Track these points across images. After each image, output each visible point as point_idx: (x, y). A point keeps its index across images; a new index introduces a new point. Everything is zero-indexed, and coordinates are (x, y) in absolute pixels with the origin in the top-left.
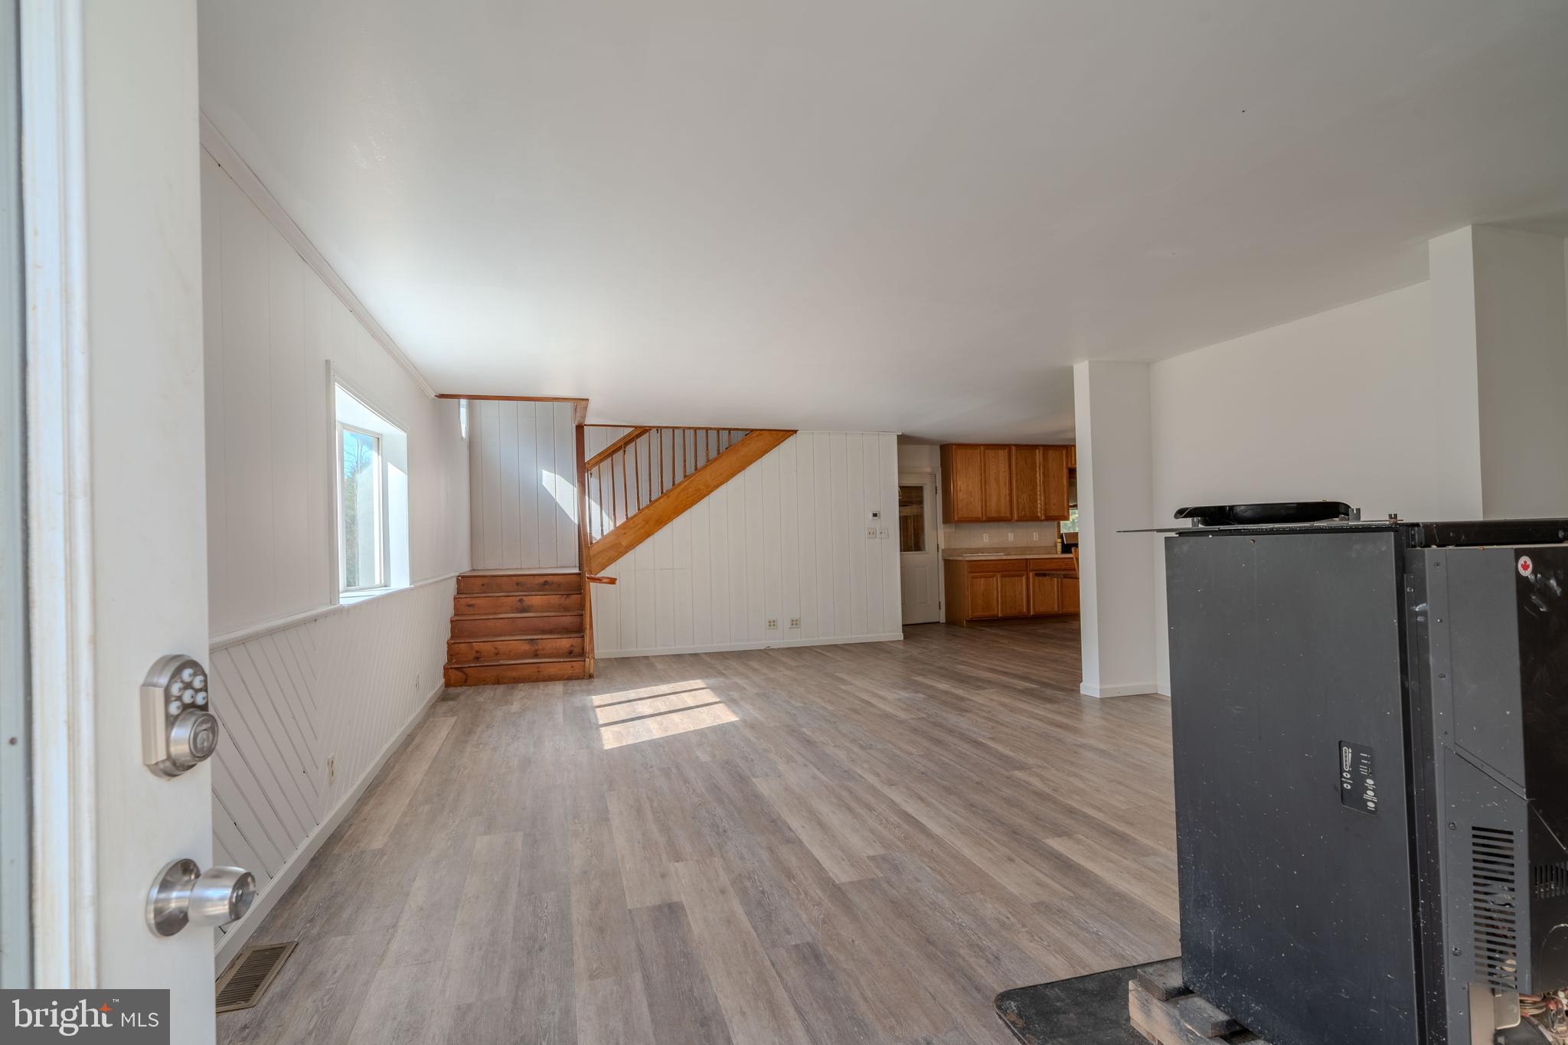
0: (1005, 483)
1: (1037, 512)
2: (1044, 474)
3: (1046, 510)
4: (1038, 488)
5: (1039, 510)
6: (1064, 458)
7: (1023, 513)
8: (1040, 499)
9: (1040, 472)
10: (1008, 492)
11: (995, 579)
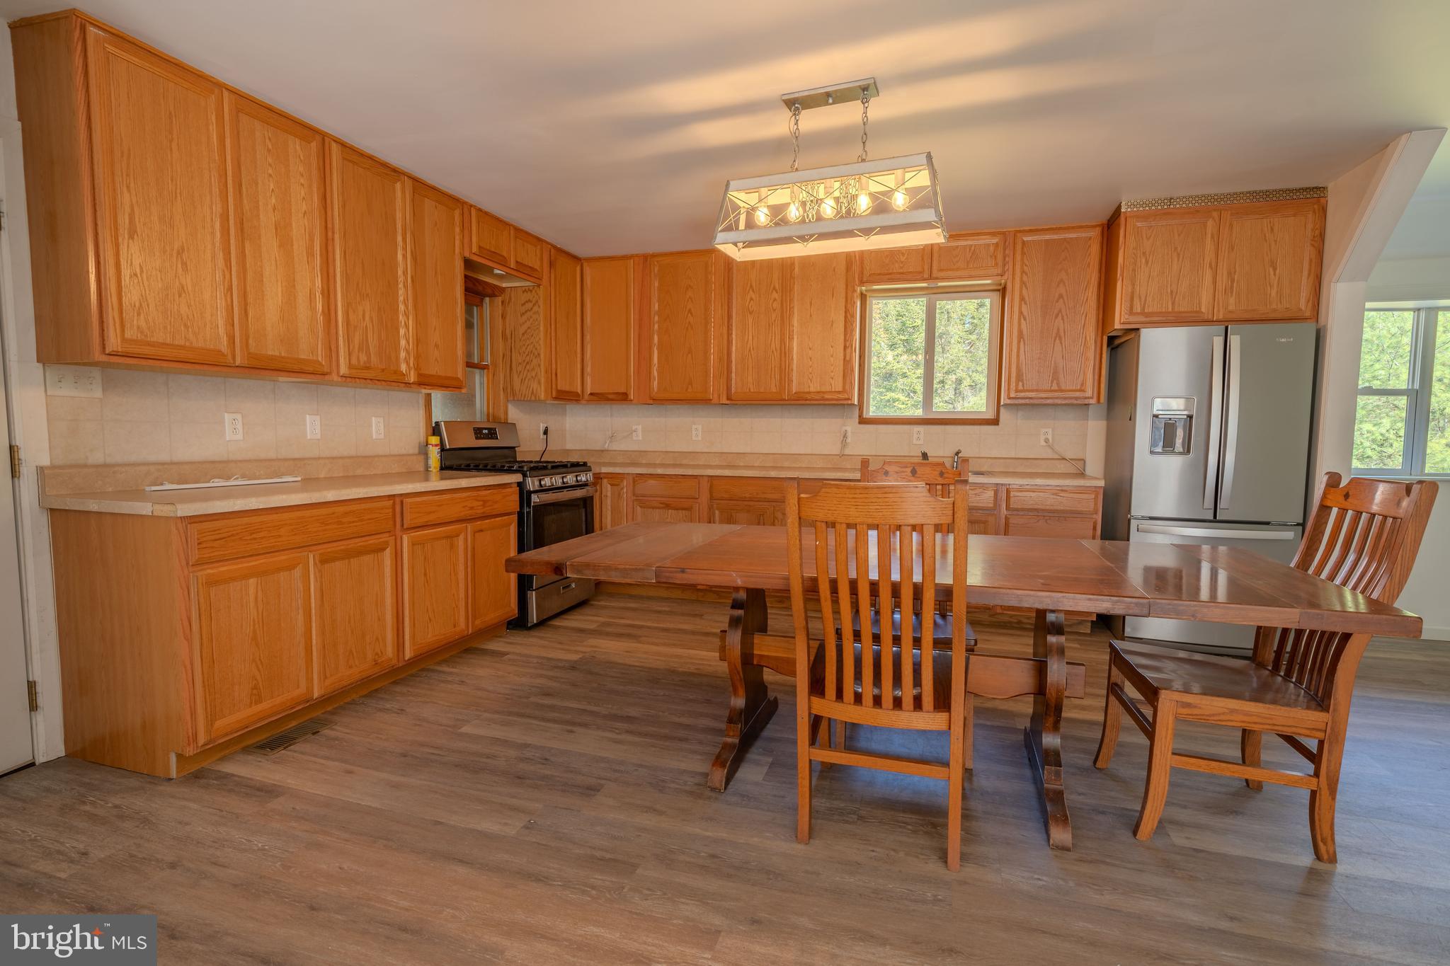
0: (310, 254)
1: (397, 358)
2: (414, 258)
3: (417, 357)
4: (401, 292)
5: (403, 354)
6: (457, 230)
7: (363, 358)
8: (407, 326)
9: (405, 249)
10: (318, 283)
11: (297, 572)
